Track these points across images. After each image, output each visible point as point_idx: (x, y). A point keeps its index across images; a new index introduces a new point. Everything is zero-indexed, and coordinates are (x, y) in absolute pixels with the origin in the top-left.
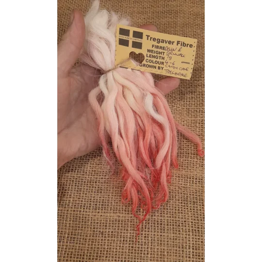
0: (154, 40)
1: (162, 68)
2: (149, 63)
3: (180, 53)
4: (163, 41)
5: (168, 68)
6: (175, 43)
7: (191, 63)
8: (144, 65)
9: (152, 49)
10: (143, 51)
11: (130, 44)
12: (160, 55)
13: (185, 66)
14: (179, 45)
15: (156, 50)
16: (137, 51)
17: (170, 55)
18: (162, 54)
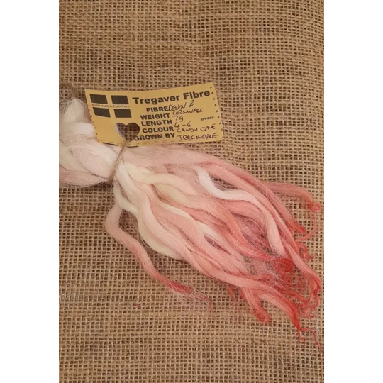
0: (147, 101)
1: (173, 135)
2: (149, 134)
3: (193, 108)
4: (161, 100)
5: (183, 133)
6: (182, 97)
7: (216, 117)
9: (148, 114)
10: (135, 119)
11: (112, 113)
12: (163, 118)
13: (209, 123)
14: (189, 98)
15: (155, 113)
16: (126, 121)
17: (179, 115)
18: (166, 116)
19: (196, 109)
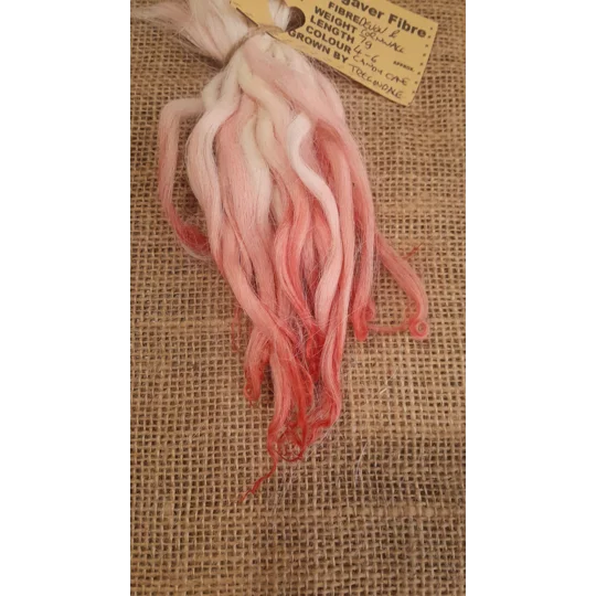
1: (345, 60)
2: (312, 37)
3: (392, 40)
4: (357, 4)
5: (360, 65)
6: (385, 18)
7: (416, 70)
8: (300, 36)
9: (327, 10)
10: (306, 7)
12: (345, 30)
13: (401, 73)
14: (395, 24)
15: (337, 15)
17: (369, 39)
18: (351, 29)
19: (395, 45)
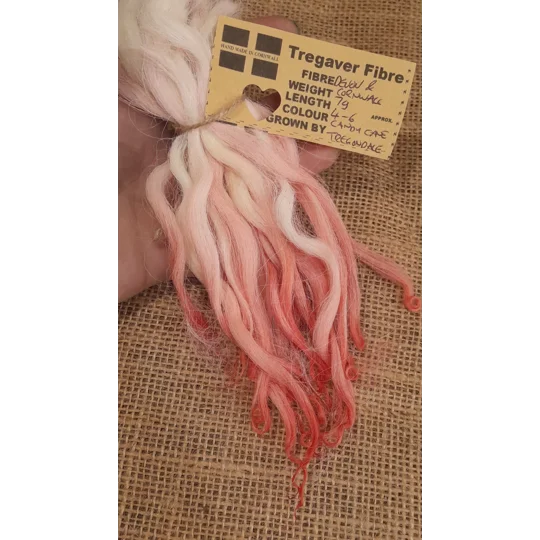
0: (309, 58)
1: (323, 129)
2: (290, 116)
3: (369, 93)
4: (331, 63)
5: (338, 129)
6: (361, 70)
7: (394, 121)
8: (278, 119)
9: (302, 81)
10: (280, 85)
11: (249, 65)
12: (321, 97)
13: (380, 126)
14: (371, 74)
15: (311, 83)
16: (264, 84)
17: (345, 98)
18: (327, 92)
19: (372, 98)
